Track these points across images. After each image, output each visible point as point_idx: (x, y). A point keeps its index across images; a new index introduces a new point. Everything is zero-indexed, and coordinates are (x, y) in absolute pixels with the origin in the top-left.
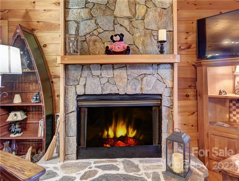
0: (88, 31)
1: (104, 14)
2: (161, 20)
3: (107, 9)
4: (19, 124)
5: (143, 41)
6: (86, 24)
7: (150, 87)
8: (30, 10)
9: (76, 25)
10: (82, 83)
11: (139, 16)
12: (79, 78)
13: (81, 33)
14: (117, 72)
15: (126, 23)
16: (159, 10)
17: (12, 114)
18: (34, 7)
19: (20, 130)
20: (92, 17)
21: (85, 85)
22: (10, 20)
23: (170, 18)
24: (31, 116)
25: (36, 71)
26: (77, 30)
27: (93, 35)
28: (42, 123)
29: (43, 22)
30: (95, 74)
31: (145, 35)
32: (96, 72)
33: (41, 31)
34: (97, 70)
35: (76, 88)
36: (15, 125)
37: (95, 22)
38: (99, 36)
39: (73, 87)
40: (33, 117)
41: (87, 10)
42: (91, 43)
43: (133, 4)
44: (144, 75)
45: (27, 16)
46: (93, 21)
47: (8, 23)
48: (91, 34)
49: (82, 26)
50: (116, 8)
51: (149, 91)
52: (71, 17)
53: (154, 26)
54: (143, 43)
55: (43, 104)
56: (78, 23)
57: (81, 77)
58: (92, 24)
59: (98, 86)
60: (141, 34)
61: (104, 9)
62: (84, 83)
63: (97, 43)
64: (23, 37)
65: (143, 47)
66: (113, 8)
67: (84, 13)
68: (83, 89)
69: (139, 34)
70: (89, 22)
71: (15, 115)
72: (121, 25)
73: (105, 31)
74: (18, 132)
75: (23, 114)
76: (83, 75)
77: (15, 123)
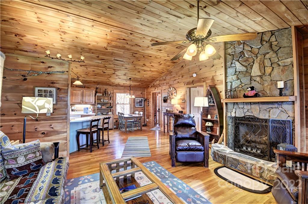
0: (236, 86)
1: (245, 76)
2: (283, 74)
3: (247, 73)
4: (210, 128)
5: (270, 88)
6: (236, 82)
7: (275, 115)
8: (214, 76)
9: (231, 84)
10: (234, 111)
11: (267, 74)
12: (232, 109)
13: (233, 87)
14: (253, 106)
15: (258, 79)
16: (282, 67)
17: (207, 123)
18: (216, 74)
19: (210, 130)
20: (238, 79)
21: (235, 112)
22: (206, 82)
23: (291, 71)
24: (215, 125)
25: (216, 105)
26: (231, 86)
27: (239, 87)
28: (218, 128)
29: (220, 80)
30: (241, 107)
31: (272, 84)
32: (241, 106)
33: (219, 85)
34: (242, 105)
35: (231, 113)
36: (208, 128)
37: (240, 81)
38: (242, 87)
39: (230, 113)
40: (216, 126)
41: (236, 76)
42: (238, 92)
43: (263, 67)
44: (271, 108)
45: (213, 79)
46: (239, 80)
47: (206, 84)
48: (238, 87)
49: (233, 84)
50: (252, 71)
51: (275, 118)
52: (228, 81)
53: (278, 78)
54: (270, 89)
55: (218, 120)
56: (231, 82)
57: (233, 108)
58: (238, 82)
59: (242, 113)
60: (268, 84)
61: (245, 73)
62: (235, 111)
63: (241, 92)
64: (210, 90)
65: (270, 92)
66: (250, 72)
67: (235, 77)
68: (235, 114)
69: (267, 84)
70: (237, 81)
71: (208, 123)
72: (255, 80)
73: (245, 85)
74: (209, 131)
75: (211, 123)
76: (234, 108)
77: (209, 127)
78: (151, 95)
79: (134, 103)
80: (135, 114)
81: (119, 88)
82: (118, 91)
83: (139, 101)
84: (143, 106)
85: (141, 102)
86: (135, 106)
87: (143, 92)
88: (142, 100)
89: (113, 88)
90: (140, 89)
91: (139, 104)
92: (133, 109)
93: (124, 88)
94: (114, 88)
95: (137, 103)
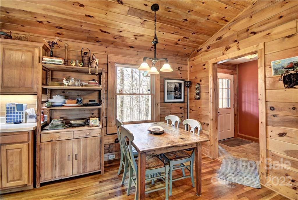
78: (207, 72)
79: (163, 93)
80: (165, 122)
81: (123, 51)
82: (122, 59)
83: (173, 87)
84: (182, 100)
85: (178, 89)
86: (164, 99)
87: (183, 66)
88: (180, 84)
89: (106, 49)
90: (174, 57)
91: (173, 93)
92: (159, 107)
93: (136, 53)
94: (108, 49)
95: (168, 91)
